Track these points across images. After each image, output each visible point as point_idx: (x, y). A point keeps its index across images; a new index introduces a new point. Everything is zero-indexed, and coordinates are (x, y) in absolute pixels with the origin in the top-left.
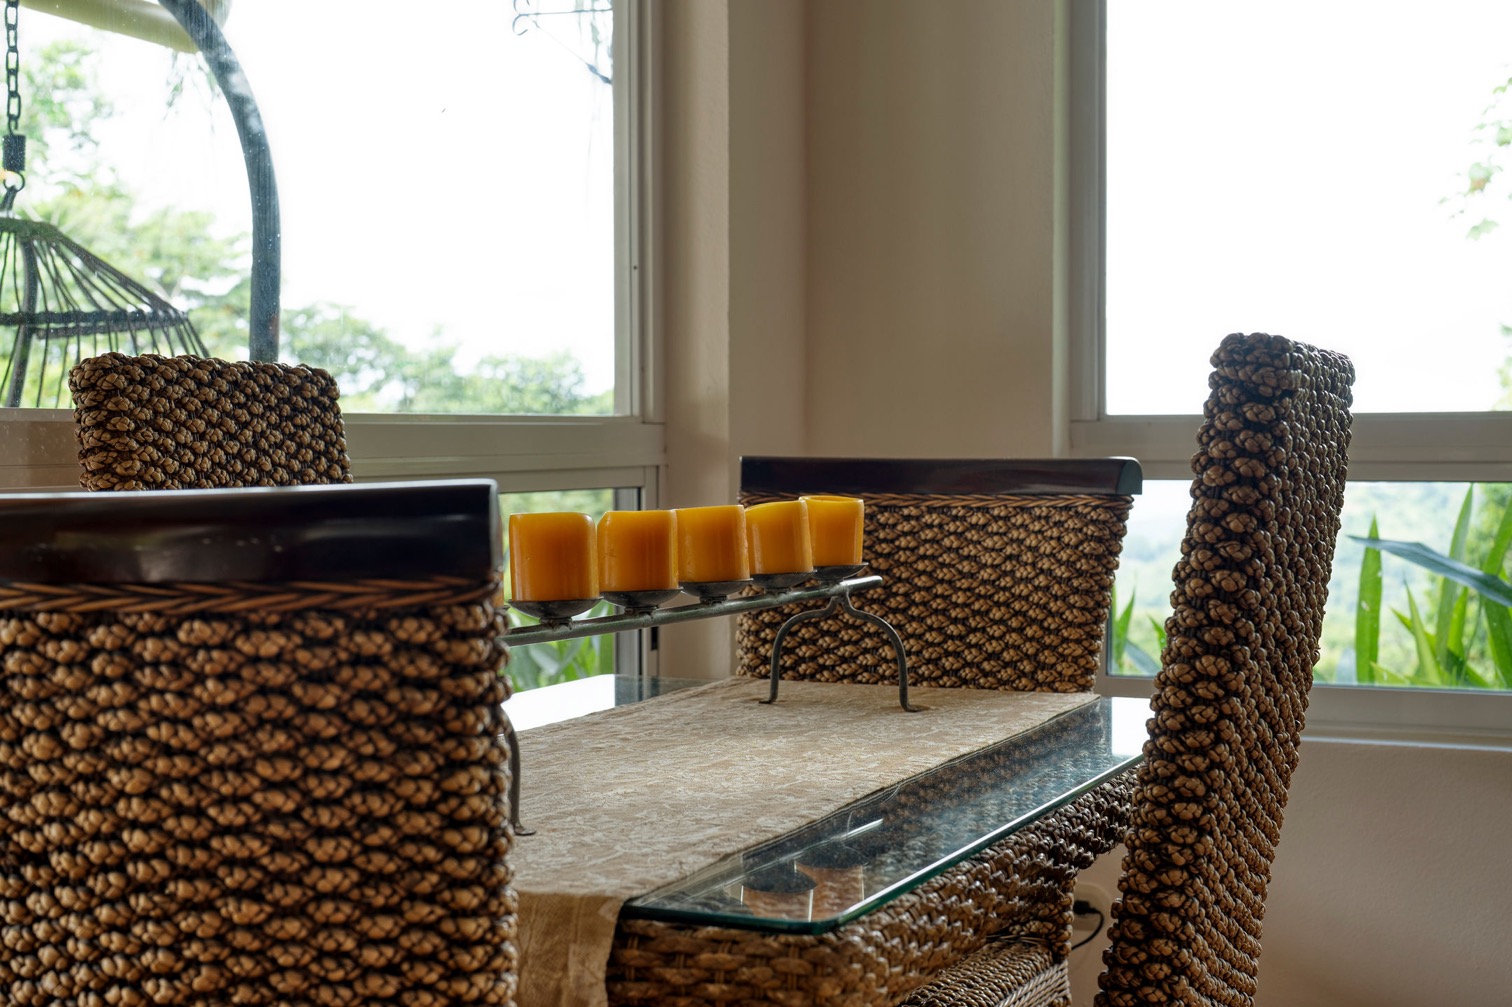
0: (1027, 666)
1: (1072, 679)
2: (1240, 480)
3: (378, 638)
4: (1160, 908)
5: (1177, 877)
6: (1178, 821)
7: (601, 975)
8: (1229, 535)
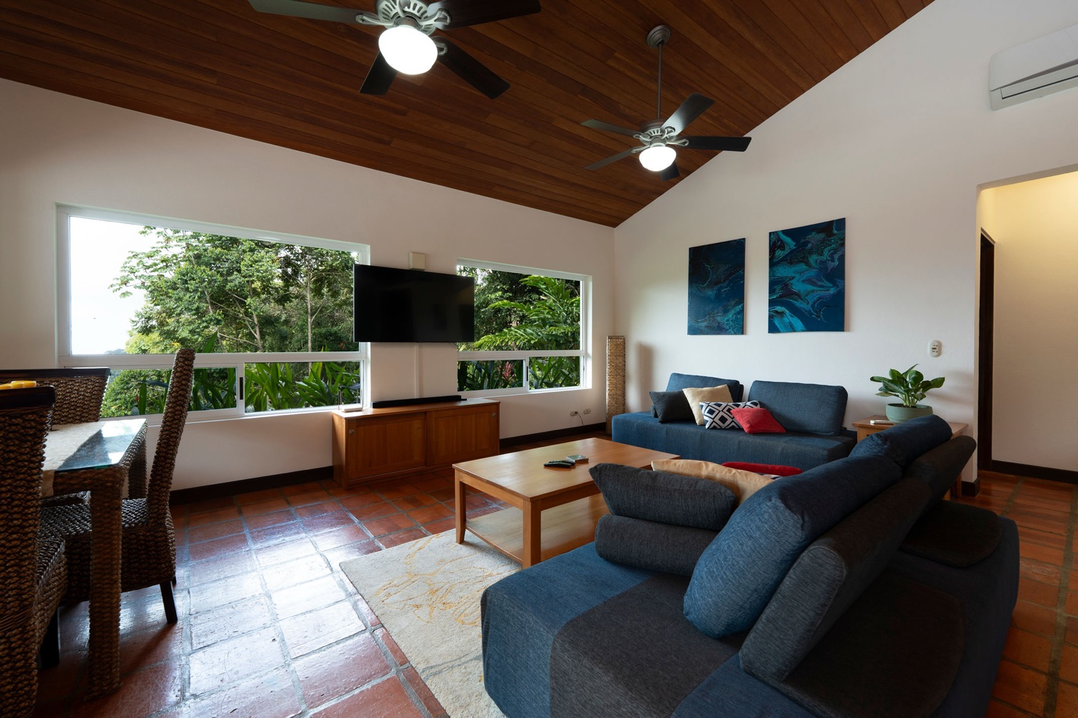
0: (78, 418)
1: (94, 419)
2: (184, 375)
3: (19, 420)
4: (168, 454)
5: (172, 447)
6: (172, 437)
7: (51, 486)
8: (182, 385)
